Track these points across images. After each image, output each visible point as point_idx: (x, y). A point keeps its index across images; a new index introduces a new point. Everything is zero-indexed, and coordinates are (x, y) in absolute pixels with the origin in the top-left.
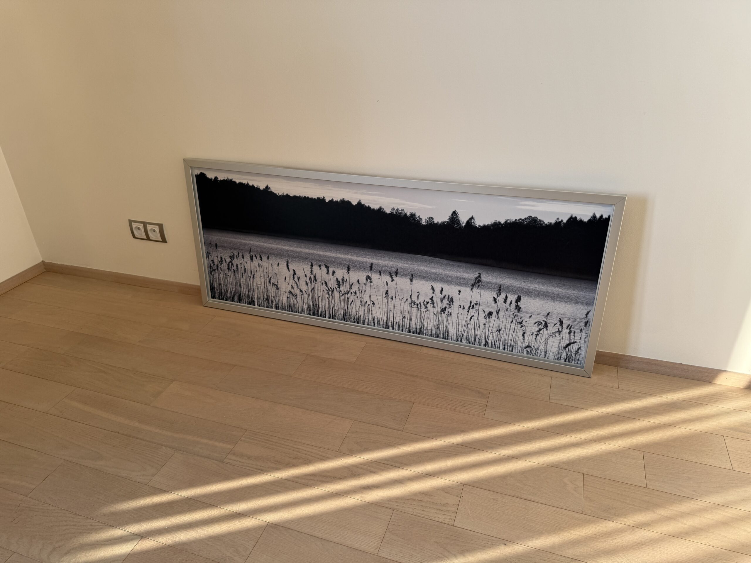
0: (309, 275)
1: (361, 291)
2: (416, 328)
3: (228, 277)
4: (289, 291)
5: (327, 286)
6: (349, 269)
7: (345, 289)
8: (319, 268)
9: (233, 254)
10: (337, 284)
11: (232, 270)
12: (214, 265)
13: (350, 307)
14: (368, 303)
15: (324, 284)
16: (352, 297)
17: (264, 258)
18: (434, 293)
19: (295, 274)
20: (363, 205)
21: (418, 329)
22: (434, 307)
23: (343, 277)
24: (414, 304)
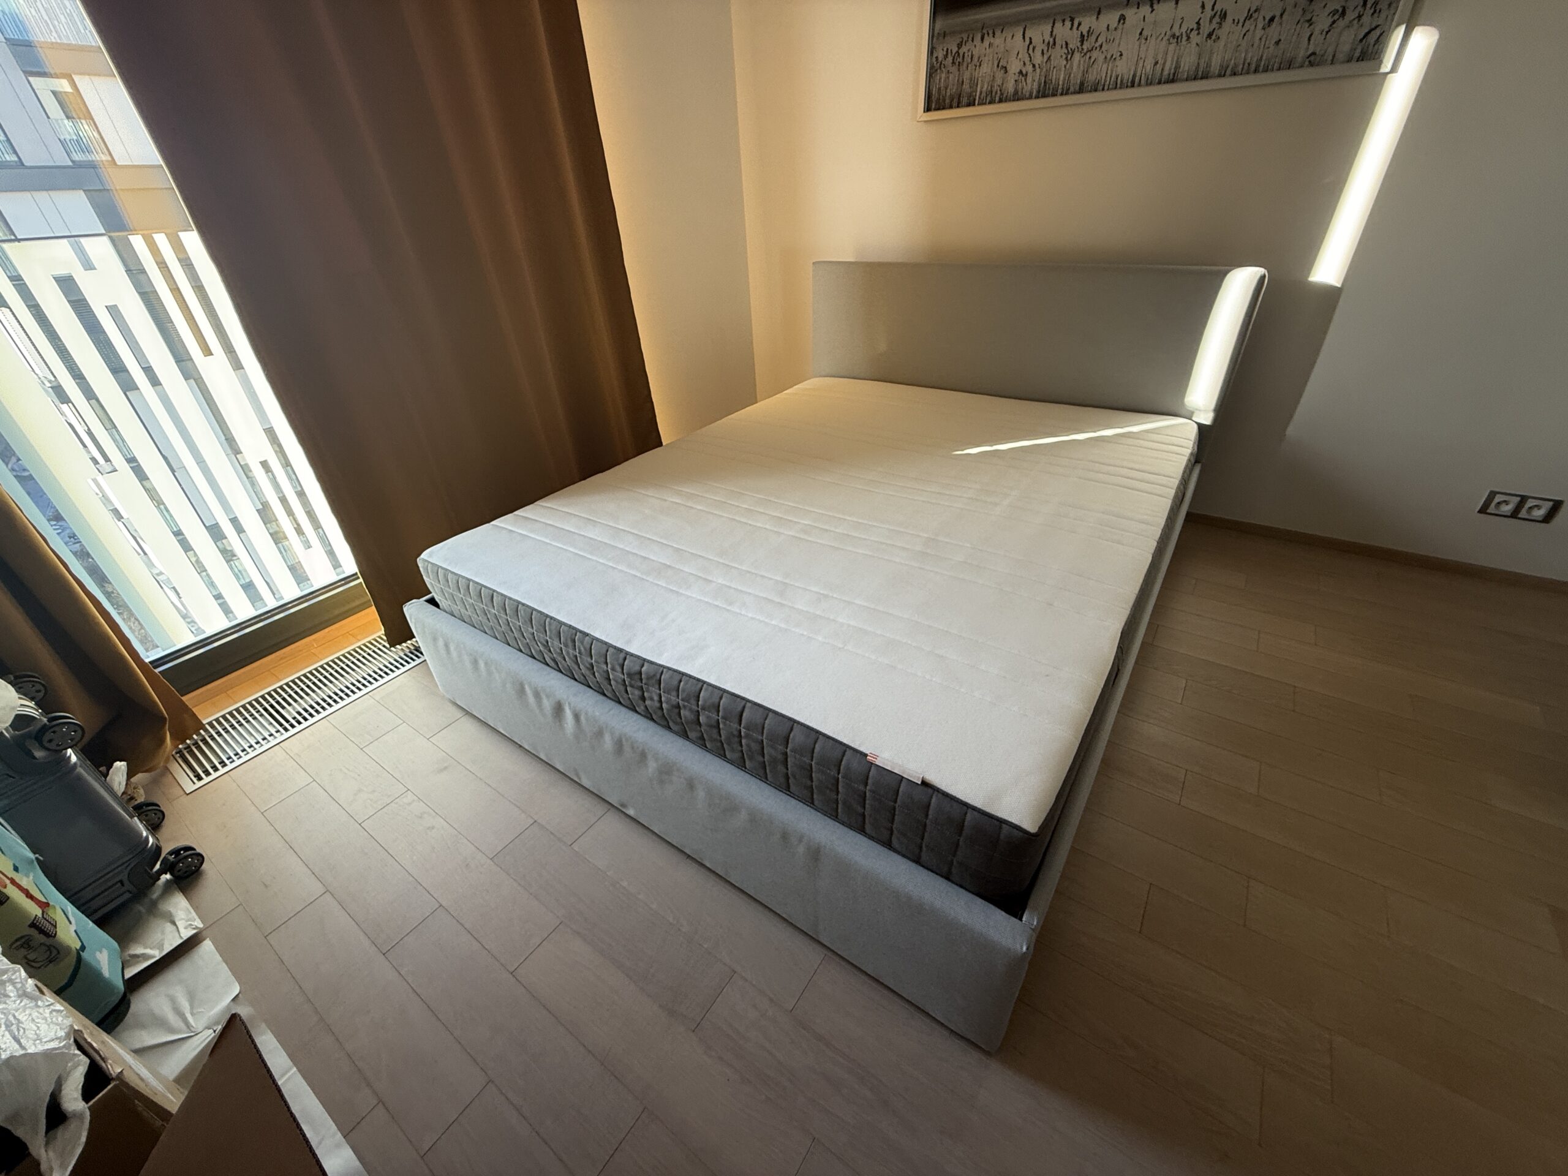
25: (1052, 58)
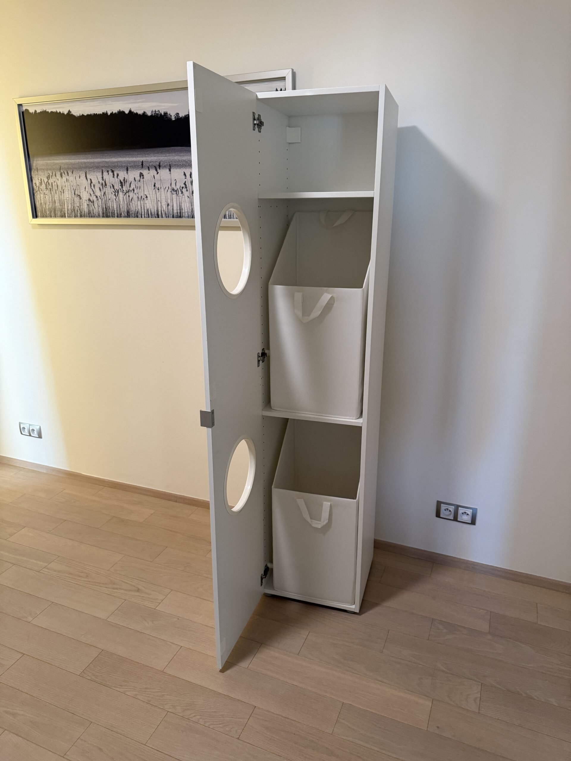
0: (101, 181)
1: (137, 187)
2: (177, 213)
3: (46, 195)
4: (88, 199)
5: (114, 189)
6: (127, 170)
7: (126, 188)
8: (107, 174)
9: (48, 174)
10: (121, 185)
11: (49, 189)
12: (36, 187)
13: (131, 204)
14: (143, 198)
15: (112, 187)
16: (131, 194)
17: (70, 173)
18: (186, 178)
19: (91, 182)
20: (133, 112)
21: (179, 213)
22: (187, 190)
23: (124, 178)
24: (174, 191)
25: (106, 193)
